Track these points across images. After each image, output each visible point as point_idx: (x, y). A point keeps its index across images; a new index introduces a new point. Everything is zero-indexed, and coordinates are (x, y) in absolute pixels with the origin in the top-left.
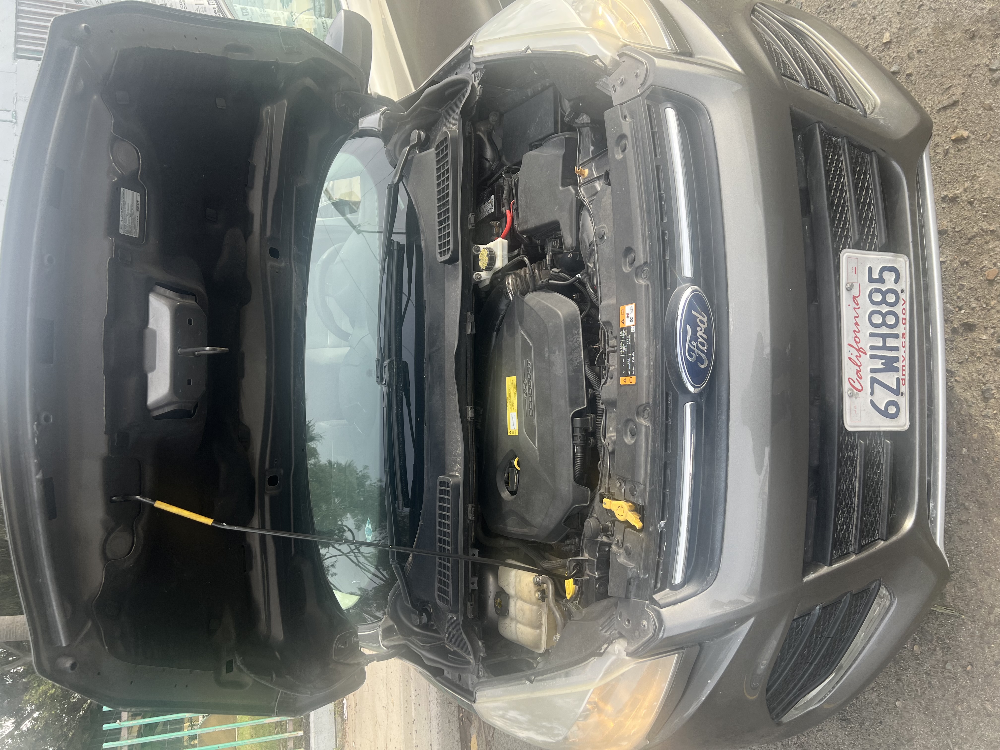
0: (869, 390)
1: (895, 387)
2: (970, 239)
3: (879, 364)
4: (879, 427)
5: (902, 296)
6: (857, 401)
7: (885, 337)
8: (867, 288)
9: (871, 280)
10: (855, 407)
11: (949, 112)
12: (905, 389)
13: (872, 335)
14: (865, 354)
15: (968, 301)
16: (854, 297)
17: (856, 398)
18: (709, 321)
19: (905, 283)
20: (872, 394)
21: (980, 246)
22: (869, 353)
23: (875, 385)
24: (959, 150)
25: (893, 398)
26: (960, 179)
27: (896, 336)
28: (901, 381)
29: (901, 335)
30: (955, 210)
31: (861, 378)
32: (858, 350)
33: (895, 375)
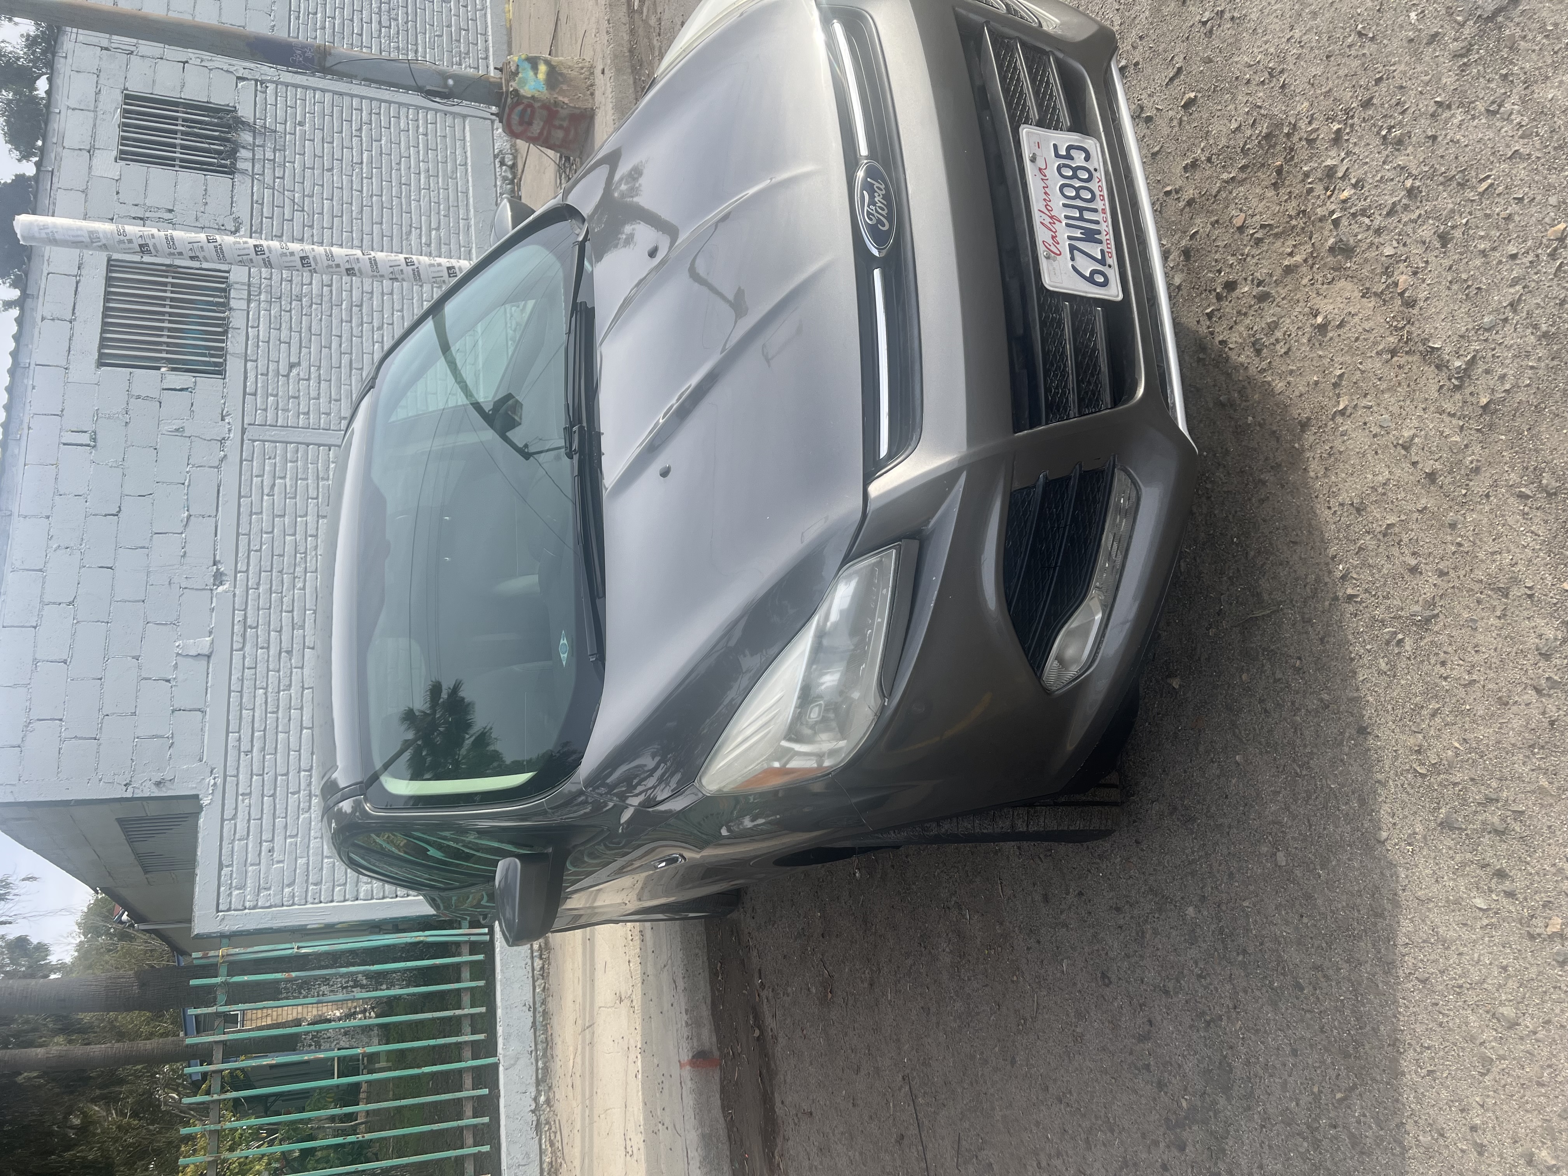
0: (1069, 256)
1: (1100, 258)
2: (1215, 196)
3: (1078, 234)
4: (1086, 292)
5: (1096, 174)
6: (1055, 264)
7: (1081, 209)
8: (1054, 163)
9: (1057, 155)
10: (1054, 269)
11: (1176, 82)
12: (1113, 260)
13: (1065, 205)
14: (1060, 222)
15: (1226, 260)
16: (1040, 169)
17: (1054, 261)
18: (887, 188)
19: (1097, 162)
20: (1073, 259)
21: (1226, 199)
22: (1064, 222)
23: (1075, 252)
24: (1191, 114)
25: (1100, 267)
26: (1197, 141)
27: (1095, 211)
28: (1106, 254)
29: (1100, 210)
30: (1198, 175)
31: (1058, 243)
32: (1052, 217)
33: (1099, 247)
